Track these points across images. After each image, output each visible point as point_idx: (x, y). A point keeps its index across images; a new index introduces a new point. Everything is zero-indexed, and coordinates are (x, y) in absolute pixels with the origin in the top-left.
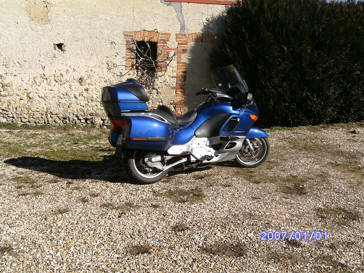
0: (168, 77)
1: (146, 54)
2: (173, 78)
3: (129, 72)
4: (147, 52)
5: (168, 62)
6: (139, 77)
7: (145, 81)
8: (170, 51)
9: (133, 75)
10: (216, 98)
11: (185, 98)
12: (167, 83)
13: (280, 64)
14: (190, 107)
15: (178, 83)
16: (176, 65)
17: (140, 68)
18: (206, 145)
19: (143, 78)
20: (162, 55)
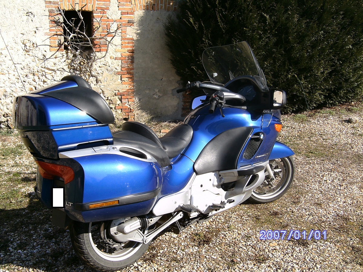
0: (110, 59)
1: (78, 28)
2: (117, 59)
3: (55, 54)
4: (79, 25)
5: (109, 39)
6: (70, 61)
7: (78, 65)
8: (111, 23)
9: (61, 58)
10: (223, 102)
11: (133, 86)
12: (109, 67)
13: (261, 38)
14: (140, 97)
15: (124, 66)
16: (120, 42)
17: (70, 48)
18: (213, 185)
19: (76, 61)
20: (100, 29)
